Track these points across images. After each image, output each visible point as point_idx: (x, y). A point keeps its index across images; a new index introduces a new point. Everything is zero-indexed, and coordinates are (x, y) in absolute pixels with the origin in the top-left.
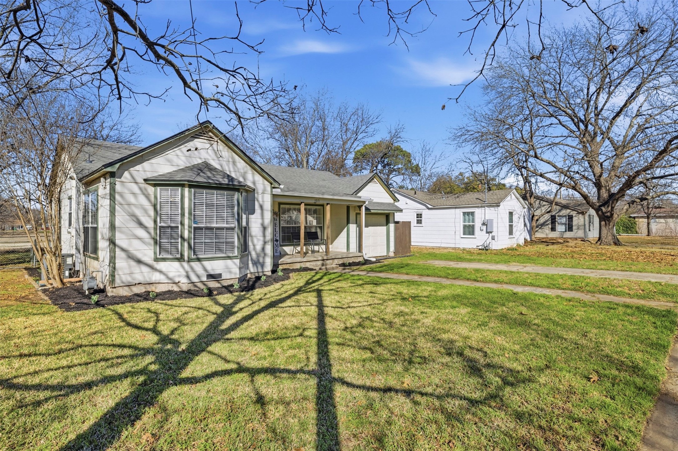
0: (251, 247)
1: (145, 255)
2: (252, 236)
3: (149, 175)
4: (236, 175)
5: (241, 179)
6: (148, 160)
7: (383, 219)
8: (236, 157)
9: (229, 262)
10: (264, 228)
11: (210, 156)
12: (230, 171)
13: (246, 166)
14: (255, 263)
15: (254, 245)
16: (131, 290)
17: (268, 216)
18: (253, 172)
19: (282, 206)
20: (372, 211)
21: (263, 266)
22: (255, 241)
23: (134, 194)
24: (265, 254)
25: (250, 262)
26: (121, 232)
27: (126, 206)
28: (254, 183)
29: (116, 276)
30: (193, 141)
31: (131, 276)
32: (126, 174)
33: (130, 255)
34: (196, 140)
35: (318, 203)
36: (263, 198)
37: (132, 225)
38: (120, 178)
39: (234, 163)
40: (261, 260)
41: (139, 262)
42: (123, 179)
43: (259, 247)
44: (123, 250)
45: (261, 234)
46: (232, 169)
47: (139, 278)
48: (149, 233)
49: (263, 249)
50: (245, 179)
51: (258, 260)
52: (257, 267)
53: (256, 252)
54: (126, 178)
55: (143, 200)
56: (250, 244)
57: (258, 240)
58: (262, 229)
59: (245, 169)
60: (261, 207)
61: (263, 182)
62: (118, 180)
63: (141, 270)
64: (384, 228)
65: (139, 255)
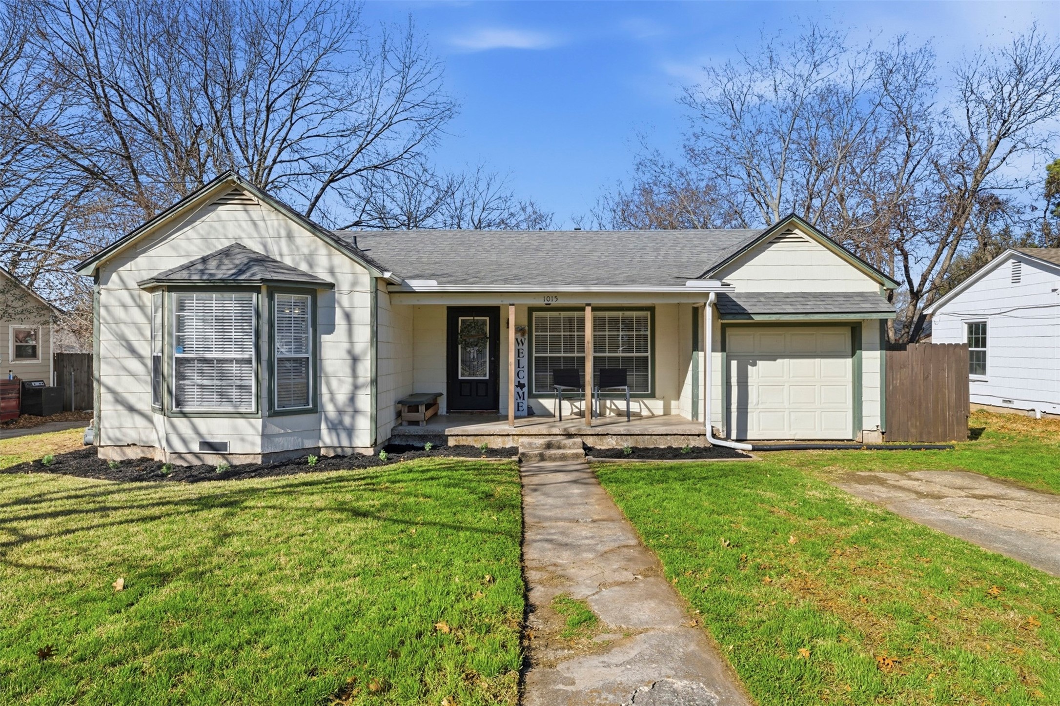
0: (325, 397)
1: (140, 399)
2: (327, 376)
3: (146, 276)
4: (293, 260)
5: (304, 267)
6: (144, 251)
7: (844, 338)
8: (294, 226)
9: (241, 422)
10: (355, 360)
11: (244, 230)
12: (281, 255)
13: (315, 241)
14: (334, 427)
15: (331, 393)
16: (124, 454)
17: (363, 335)
18: (330, 251)
19: (535, 314)
20: (757, 318)
21: (350, 432)
22: (334, 383)
23: (124, 306)
24: (356, 412)
25: (323, 426)
26: (108, 363)
27: (114, 326)
28: (332, 272)
29: (102, 430)
30: (214, 210)
31: (121, 431)
32: (114, 276)
33: (119, 399)
34: (220, 208)
35: (554, 303)
36: (351, 300)
37: (123, 352)
38: (106, 283)
39: (290, 236)
40: (347, 420)
41: (131, 409)
42: (110, 285)
43: (342, 398)
44: (110, 390)
45: (348, 371)
46: (285, 250)
47: (132, 435)
48: (145, 365)
49: (352, 399)
50: (311, 266)
51: (341, 422)
52: (338, 436)
53: (335, 405)
54: (113, 282)
55: (137, 315)
56: (324, 390)
57: (341, 382)
58: (349, 362)
59: (313, 247)
60: (348, 317)
61: (353, 267)
62: (104, 287)
63: (134, 423)
64: (847, 363)
65: (132, 400)
